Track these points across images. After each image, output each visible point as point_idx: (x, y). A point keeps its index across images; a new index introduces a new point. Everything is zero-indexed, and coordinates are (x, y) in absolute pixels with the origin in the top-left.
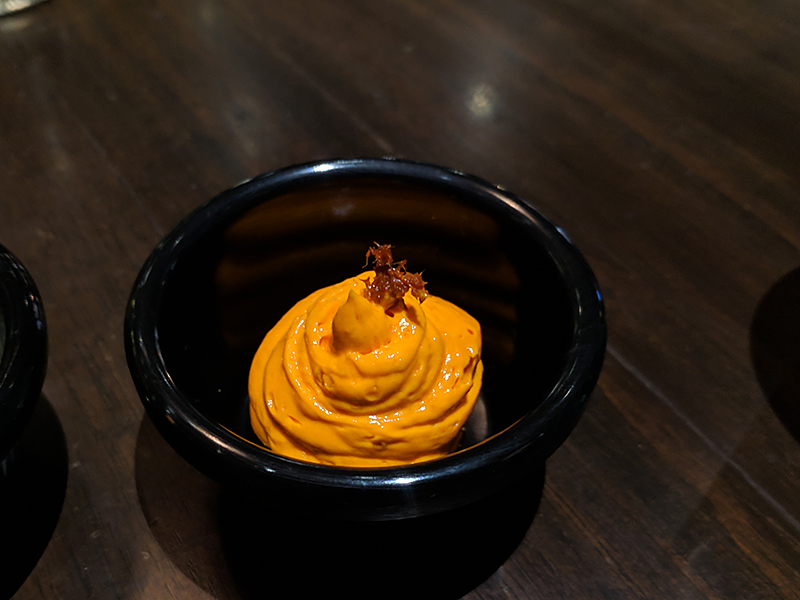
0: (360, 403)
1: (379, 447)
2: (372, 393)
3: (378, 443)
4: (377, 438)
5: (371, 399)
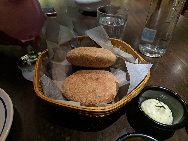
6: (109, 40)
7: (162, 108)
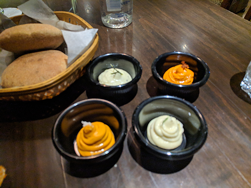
6: (53, 14)
7: (118, 74)
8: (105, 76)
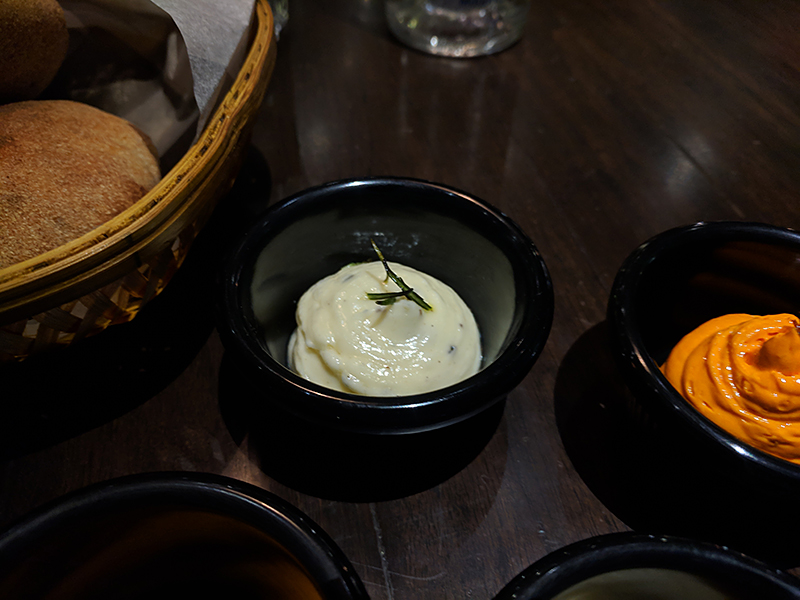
0: (770, 409)
1: (772, 444)
2: (783, 405)
3: (773, 441)
4: (774, 437)
5: (780, 409)
8: (330, 303)
